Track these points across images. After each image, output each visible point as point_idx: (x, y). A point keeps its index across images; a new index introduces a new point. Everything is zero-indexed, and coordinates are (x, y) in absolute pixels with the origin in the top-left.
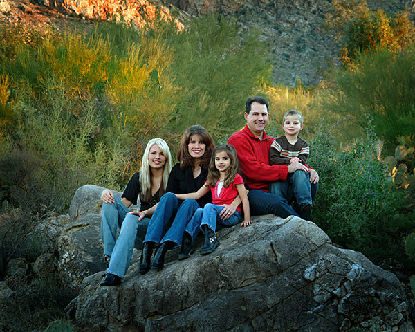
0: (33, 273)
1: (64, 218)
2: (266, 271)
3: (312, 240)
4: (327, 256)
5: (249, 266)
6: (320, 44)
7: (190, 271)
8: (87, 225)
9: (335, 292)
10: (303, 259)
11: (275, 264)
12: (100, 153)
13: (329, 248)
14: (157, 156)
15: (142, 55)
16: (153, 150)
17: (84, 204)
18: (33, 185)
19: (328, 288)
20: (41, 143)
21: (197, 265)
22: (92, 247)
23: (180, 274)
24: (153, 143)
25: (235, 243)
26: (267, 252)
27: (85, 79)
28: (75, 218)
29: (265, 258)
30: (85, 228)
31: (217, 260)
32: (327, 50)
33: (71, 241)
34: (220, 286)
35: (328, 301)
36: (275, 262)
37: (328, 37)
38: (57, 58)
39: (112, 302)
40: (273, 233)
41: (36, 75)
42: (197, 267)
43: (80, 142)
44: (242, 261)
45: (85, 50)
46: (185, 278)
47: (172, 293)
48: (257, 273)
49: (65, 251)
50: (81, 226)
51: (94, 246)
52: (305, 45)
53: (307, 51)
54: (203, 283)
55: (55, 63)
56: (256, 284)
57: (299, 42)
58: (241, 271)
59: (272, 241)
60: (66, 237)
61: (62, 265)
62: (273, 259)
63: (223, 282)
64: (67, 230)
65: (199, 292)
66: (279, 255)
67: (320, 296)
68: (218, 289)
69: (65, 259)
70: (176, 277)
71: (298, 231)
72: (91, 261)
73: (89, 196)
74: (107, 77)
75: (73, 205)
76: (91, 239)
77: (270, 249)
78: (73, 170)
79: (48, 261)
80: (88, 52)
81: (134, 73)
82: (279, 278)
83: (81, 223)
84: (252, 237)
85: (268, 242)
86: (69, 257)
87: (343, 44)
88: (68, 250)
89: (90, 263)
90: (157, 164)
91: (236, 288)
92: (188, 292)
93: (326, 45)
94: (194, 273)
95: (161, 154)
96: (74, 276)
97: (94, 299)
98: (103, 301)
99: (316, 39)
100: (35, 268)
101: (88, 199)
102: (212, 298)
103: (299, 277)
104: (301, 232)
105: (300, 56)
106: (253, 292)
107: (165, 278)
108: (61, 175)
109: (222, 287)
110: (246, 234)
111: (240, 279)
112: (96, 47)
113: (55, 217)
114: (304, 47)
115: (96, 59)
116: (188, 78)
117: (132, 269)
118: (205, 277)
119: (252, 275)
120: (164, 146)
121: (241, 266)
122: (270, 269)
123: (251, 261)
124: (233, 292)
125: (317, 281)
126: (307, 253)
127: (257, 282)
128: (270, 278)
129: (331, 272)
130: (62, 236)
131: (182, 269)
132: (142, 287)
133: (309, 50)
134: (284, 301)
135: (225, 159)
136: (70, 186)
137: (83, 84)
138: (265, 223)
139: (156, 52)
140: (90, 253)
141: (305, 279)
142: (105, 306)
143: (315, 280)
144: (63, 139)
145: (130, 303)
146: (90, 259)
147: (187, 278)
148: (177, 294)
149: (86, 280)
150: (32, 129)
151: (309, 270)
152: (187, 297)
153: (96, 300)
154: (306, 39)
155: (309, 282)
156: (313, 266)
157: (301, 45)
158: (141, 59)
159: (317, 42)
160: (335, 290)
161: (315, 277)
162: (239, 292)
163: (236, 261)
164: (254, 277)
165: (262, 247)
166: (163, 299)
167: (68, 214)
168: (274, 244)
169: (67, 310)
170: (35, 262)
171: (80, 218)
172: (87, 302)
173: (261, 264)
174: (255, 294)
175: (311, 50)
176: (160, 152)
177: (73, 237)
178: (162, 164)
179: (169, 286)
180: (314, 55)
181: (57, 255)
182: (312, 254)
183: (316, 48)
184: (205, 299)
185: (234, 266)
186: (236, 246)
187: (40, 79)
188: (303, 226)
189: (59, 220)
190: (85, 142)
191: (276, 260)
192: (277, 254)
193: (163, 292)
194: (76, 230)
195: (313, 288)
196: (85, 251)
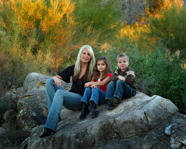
0: (3, 120)
1: (20, 90)
2: (142, 129)
3: (169, 110)
4: (178, 120)
5: (131, 125)
6: (132, 7)
7: (96, 127)
8: (33, 95)
9: (183, 142)
10: (163, 122)
11: (147, 125)
12: (39, 56)
13: (179, 116)
14: (86, 55)
15: (59, 6)
16: (84, 51)
17: (31, 83)
18: (4, 72)
19: (179, 140)
20: (8, 50)
21: (100, 124)
22: (36, 107)
23: (90, 130)
24: (85, 47)
25: (122, 111)
26: (142, 117)
27: (30, 18)
28: (26, 91)
29: (141, 121)
30: (32, 97)
31: (112, 122)
32: (136, 9)
33: (24, 104)
34: (114, 137)
35: (179, 147)
36: (147, 123)
37: (136, 3)
38: (17, 7)
39: (49, 144)
40: (145, 106)
41: (6, 16)
42: (100, 125)
43: (29, 50)
44: (127, 122)
45: (31, 3)
46: (93, 132)
47: (85, 140)
48: (136, 129)
49: (21, 109)
50: (29, 96)
51: (37, 107)
52: (126, 7)
53: (127, 10)
54: (104, 135)
55: (15, 9)
56: (135, 136)
57: (123, 5)
58: (126, 129)
59: (145, 110)
60: (21, 102)
61: (19, 117)
62: (146, 122)
63: (115, 135)
64: (22, 98)
65: (101, 140)
66: (150, 119)
67: (175, 145)
68: (112, 138)
69: (21, 114)
70: (88, 131)
71: (160, 105)
72: (35, 115)
73: (34, 79)
74: (41, 17)
75: (25, 83)
76: (35, 103)
77: (144, 115)
78: (25, 64)
79: (11, 114)
80: (32, 4)
81: (55, 15)
82: (150, 134)
83: (29, 94)
84: (132, 107)
85: (143, 112)
86: (23, 112)
87: (147, 6)
88: (22, 109)
89: (35, 116)
90: (85, 60)
91: (123, 139)
92: (95, 140)
93: (135, 7)
94: (98, 129)
95: (89, 55)
96: (26, 123)
97: (38, 142)
98: (43, 143)
99: (131, 5)
100: (5, 118)
101: (33, 80)
102: (109, 144)
103: (162, 133)
104: (162, 105)
105: (124, 12)
106: (134, 142)
107: (81, 132)
108: (18, 67)
109: (115, 138)
110: (128, 106)
111: (126, 133)
112: (36, 2)
113: (15, 89)
114: (125, 8)
115: (36, 8)
116: (81, 18)
117: (60, 124)
118: (104, 131)
119: (133, 131)
120: (91, 51)
121: (127, 125)
122: (144, 127)
123: (133, 122)
124: (122, 141)
125: (173, 135)
126: (166, 118)
127: (137, 135)
128: (145, 133)
129: (180, 130)
130: (19, 101)
131: (91, 126)
132: (67, 136)
133: (127, 9)
134: (153, 147)
135: (103, 65)
136: (23, 73)
137: (29, 20)
138: (140, 99)
139: (66, 5)
140: (35, 111)
141: (165, 134)
142: (45, 147)
143: (171, 135)
144: (20, 48)
145: (60, 146)
146: (34, 114)
147: (94, 132)
148: (88, 141)
149: (34, 129)
150: (4, 42)
151: (167, 128)
152: (94, 143)
153: (39, 143)
154: (126, 4)
155: (167, 136)
156: (170, 126)
157: (124, 7)
158: (59, 8)
159: (131, 6)
160: (183, 141)
161: (171, 133)
162: (126, 141)
163: (123, 123)
164: (134, 132)
165: (139, 114)
166: (80, 145)
167: (22, 88)
168: (146, 112)
169: (22, 145)
170: (4, 113)
171: (29, 91)
172: (34, 143)
173: (139, 124)
174: (136, 143)
175: (128, 9)
176: (88, 53)
177: (25, 102)
178: (89, 60)
179: (83, 136)
180: (130, 12)
181: (16, 110)
182: (169, 119)
183: (131, 8)
184: (104, 145)
185: (122, 125)
186: (123, 113)
187: (8, 17)
188: (163, 102)
189: (17, 91)
190: (31, 49)
191: (148, 122)
192: (149, 119)
193: (80, 140)
194: (27, 98)
195: (170, 140)
196: (32, 110)
